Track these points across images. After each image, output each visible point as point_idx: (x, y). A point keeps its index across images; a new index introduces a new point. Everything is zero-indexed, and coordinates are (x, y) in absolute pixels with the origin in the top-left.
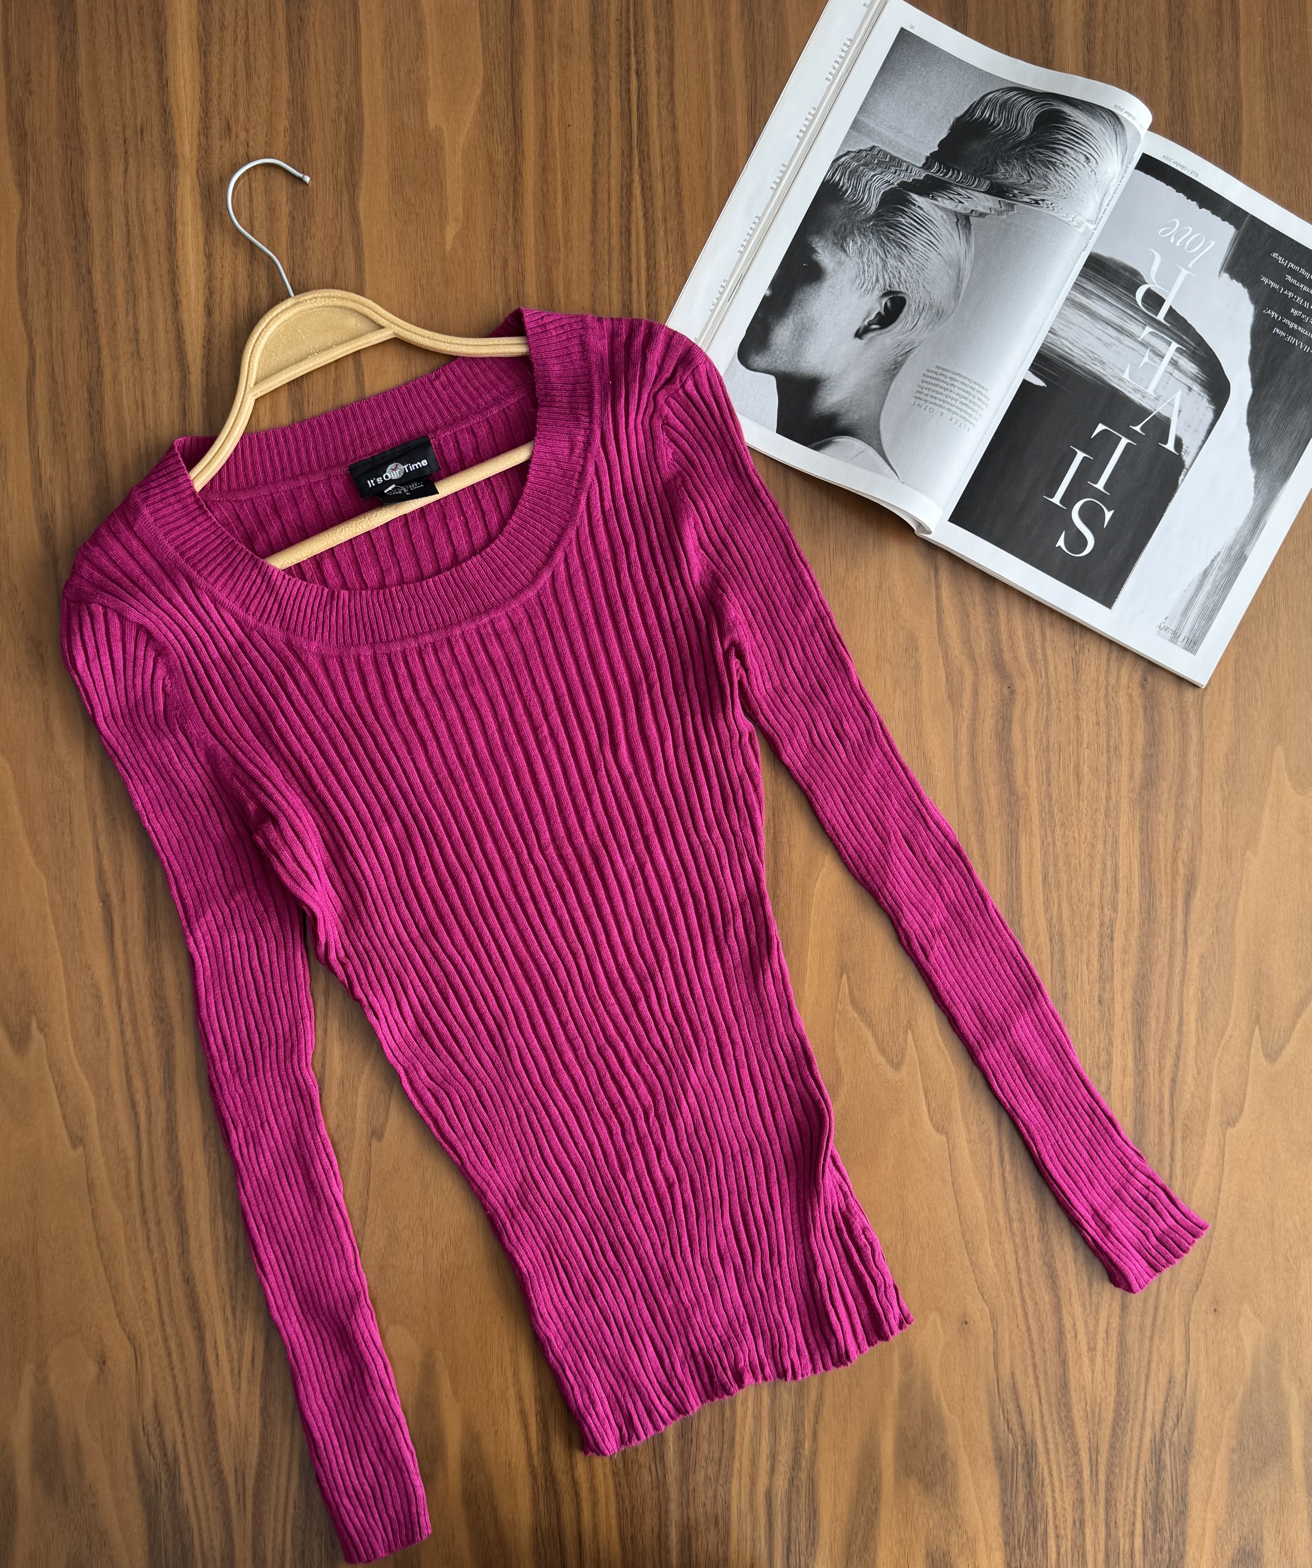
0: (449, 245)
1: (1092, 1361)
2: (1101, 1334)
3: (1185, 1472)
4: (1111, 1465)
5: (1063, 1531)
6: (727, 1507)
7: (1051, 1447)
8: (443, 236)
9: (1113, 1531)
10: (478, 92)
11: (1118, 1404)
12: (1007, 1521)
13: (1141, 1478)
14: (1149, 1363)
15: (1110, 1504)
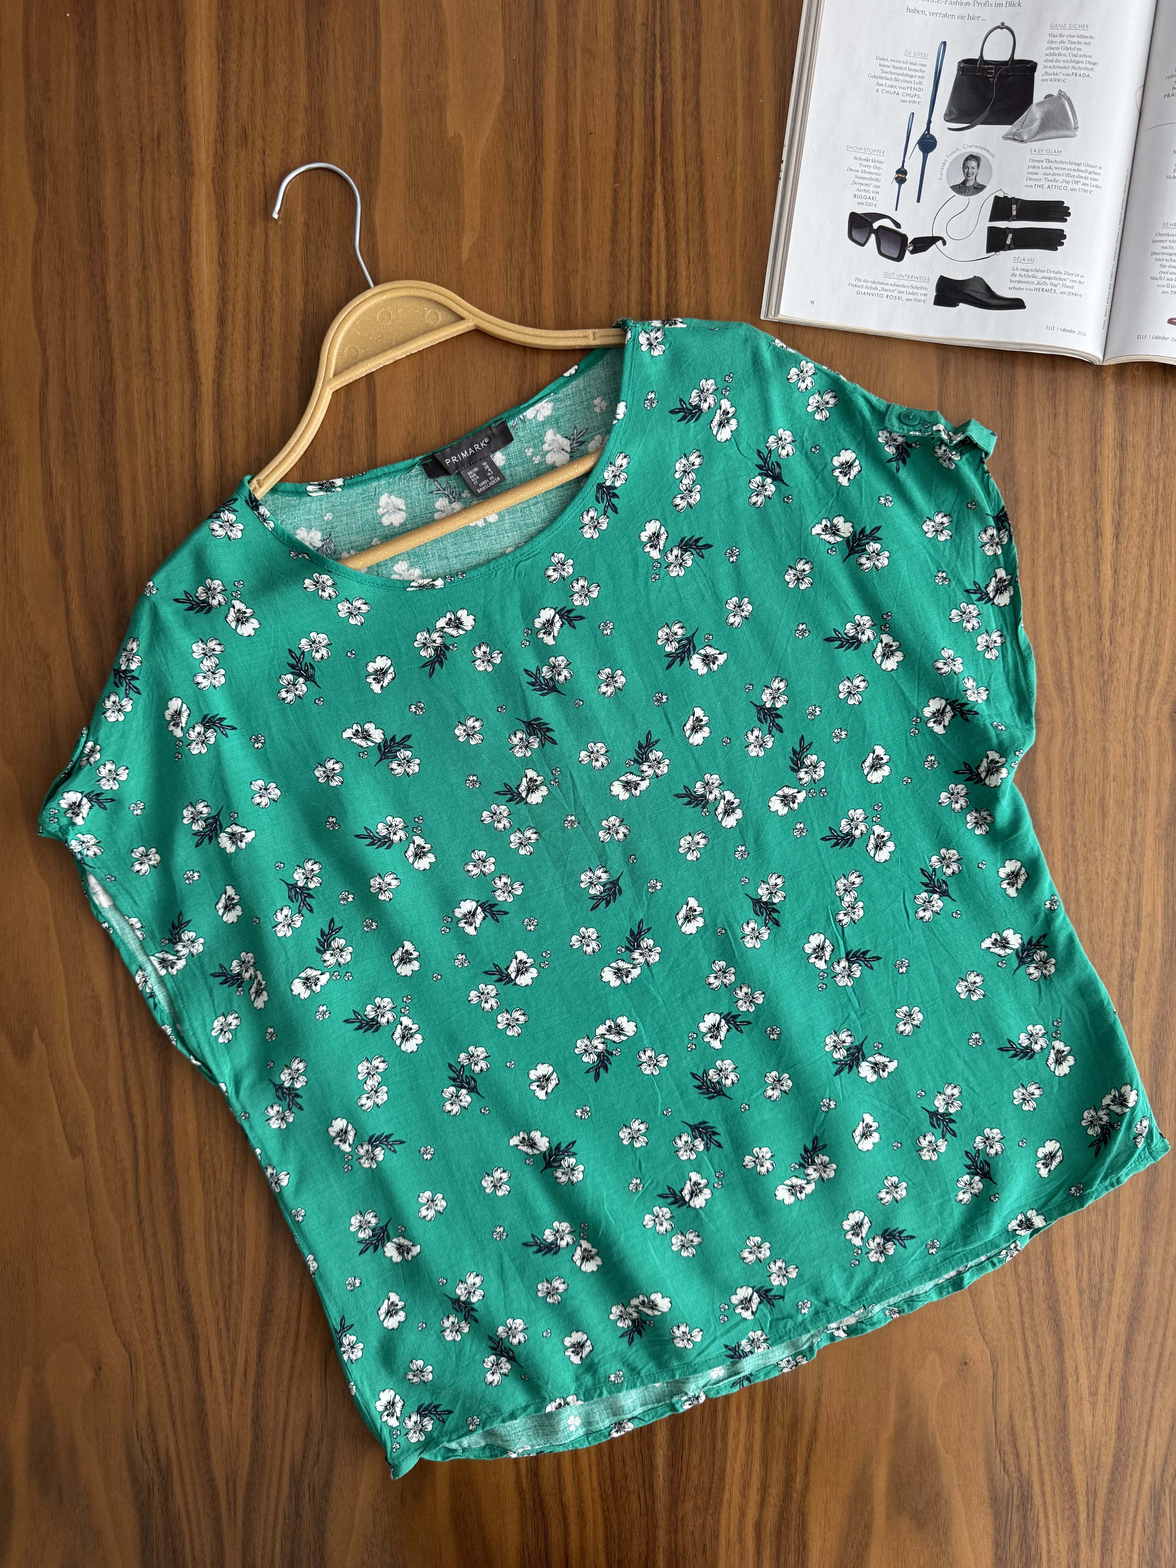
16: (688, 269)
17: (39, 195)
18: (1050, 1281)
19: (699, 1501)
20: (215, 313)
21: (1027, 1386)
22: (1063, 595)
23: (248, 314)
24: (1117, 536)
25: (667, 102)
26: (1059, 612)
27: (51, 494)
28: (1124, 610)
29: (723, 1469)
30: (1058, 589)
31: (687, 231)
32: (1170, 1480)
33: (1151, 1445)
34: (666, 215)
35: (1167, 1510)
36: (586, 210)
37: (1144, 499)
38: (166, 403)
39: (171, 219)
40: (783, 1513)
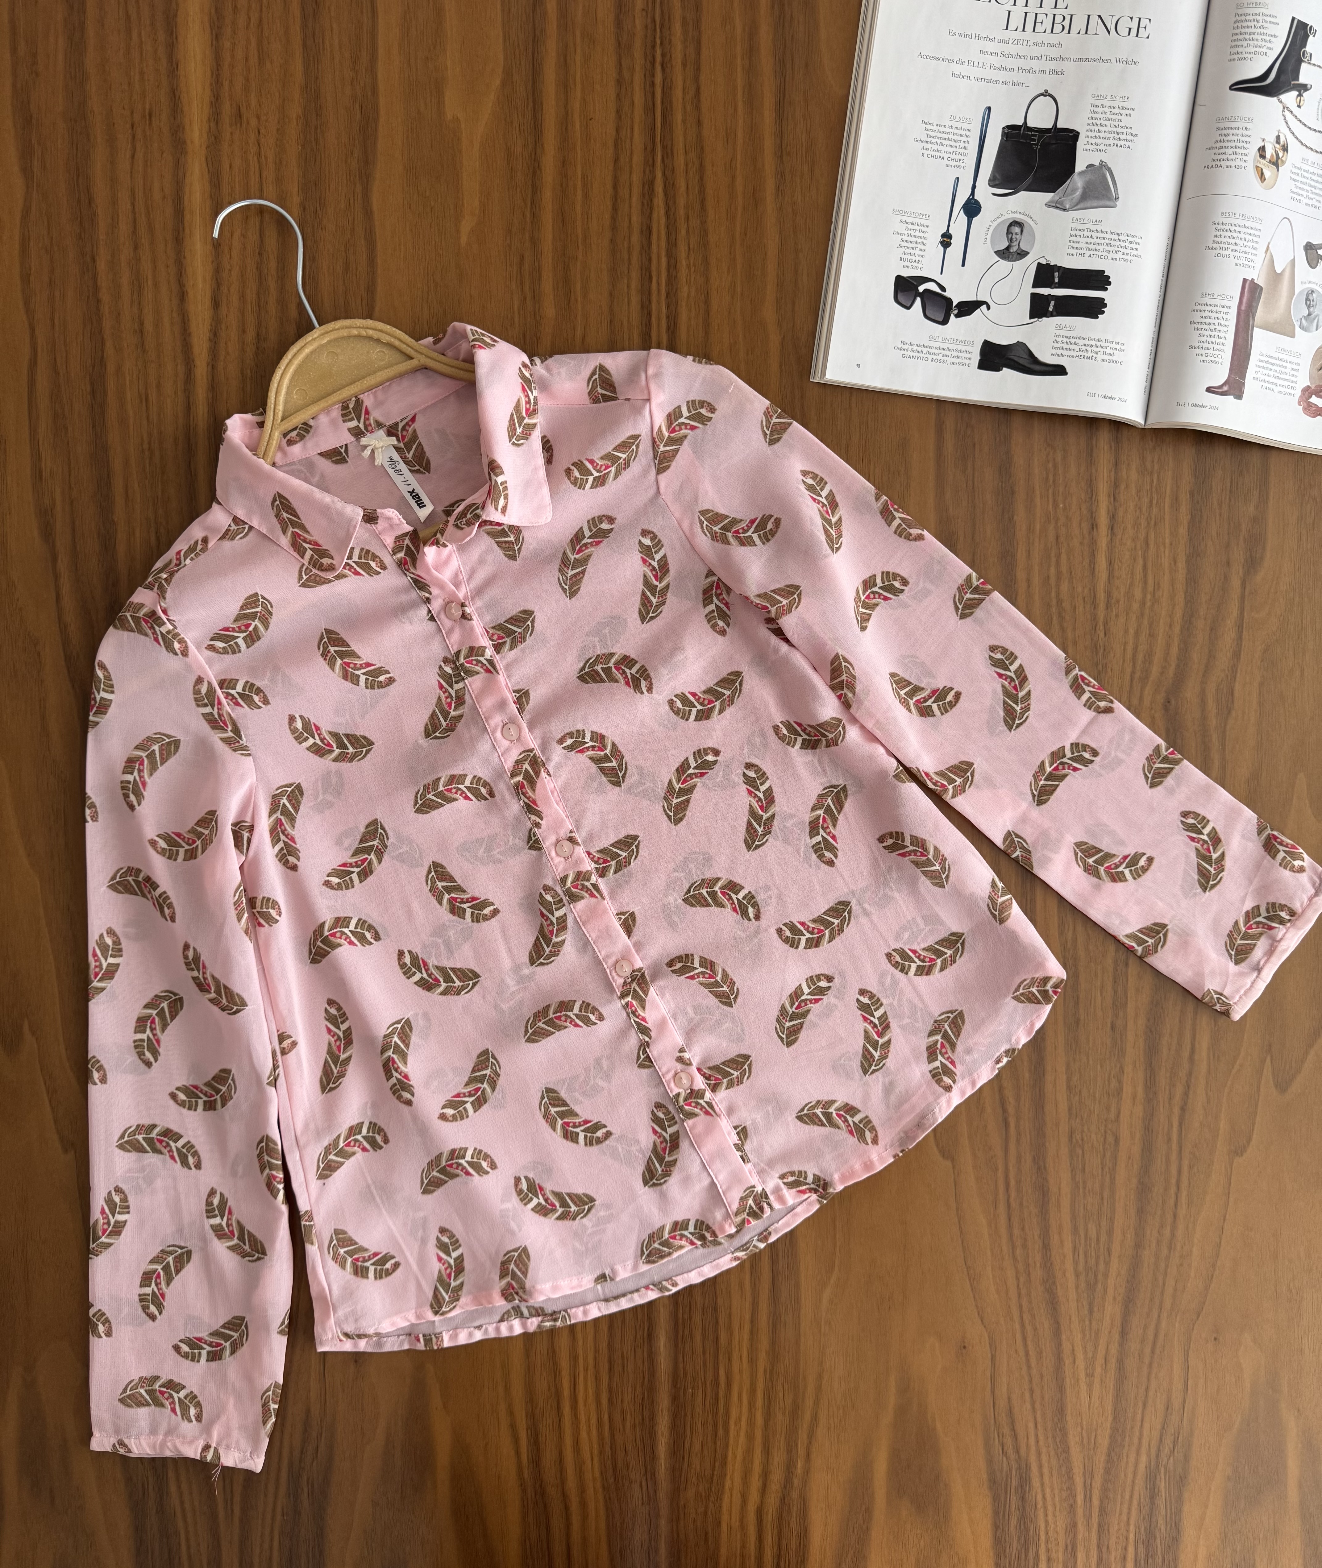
0: (464, 240)
1: (1090, 1386)
2: (1100, 1360)
3: (1180, 1499)
4: (1105, 1490)
5: (1054, 1555)
6: (719, 1524)
7: (1046, 1470)
8: (458, 231)
9: (1104, 1556)
10: (498, 82)
11: (1114, 1429)
12: (999, 1543)
13: (1135, 1503)
14: (1147, 1389)
15: (1102, 1528)
16: (688, 258)
17: (27, 171)
18: (1048, 1264)
19: (701, 1488)
20: (209, 294)
21: (1025, 1368)
22: (1058, 586)
23: (242, 297)
24: (1112, 528)
25: (667, 89)
26: (1054, 602)
27: (41, 478)
28: (1118, 601)
29: (725, 1457)
30: (1053, 581)
31: (688, 218)
32: (1165, 1459)
33: (1146, 1425)
34: (667, 204)
35: (1163, 1490)
36: (586, 196)
37: (1138, 491)
38: (159, 386)
39: (164, 198)
40: (783, 1500)
